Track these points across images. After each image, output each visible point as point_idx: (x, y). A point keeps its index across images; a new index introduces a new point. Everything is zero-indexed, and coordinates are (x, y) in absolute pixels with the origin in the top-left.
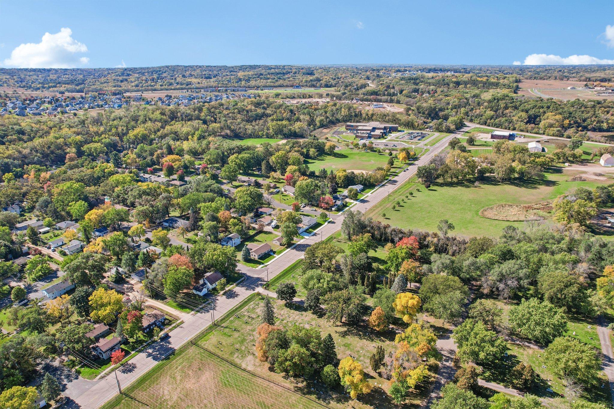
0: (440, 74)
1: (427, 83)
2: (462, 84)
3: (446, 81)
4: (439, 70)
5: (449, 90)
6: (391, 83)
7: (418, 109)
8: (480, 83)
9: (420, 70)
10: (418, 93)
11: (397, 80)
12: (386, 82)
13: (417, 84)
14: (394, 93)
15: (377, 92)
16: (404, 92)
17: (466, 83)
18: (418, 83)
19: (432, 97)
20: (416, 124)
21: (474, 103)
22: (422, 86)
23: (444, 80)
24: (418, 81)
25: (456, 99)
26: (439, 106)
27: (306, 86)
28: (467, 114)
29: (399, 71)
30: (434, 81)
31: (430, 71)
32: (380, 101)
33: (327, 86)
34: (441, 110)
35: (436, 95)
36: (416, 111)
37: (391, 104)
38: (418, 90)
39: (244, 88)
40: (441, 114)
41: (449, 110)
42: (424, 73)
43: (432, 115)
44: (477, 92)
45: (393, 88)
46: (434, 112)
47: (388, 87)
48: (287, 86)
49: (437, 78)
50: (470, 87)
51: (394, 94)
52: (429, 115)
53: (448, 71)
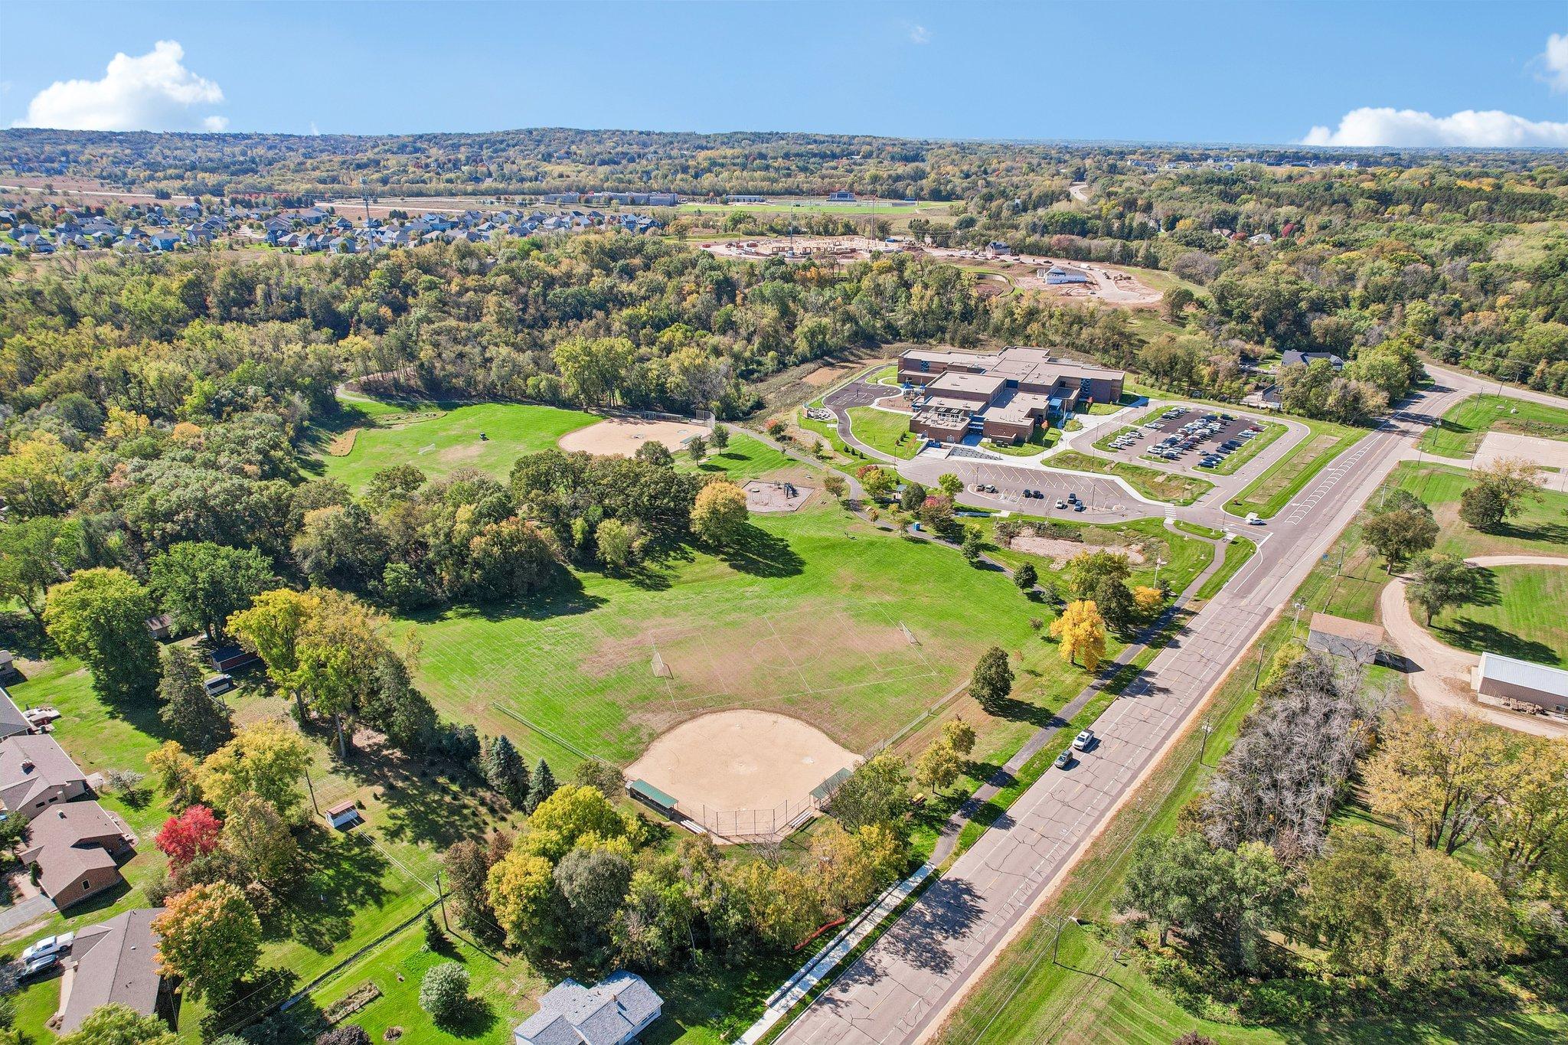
0: (1317, 171)
1: (1269, 195)
2: (1398, 203)
3: (1338, 189)
4: (1311, 159)
5: (1353, 222)
6: (1142, 192)
7: (1221, 299)
8: (1473, 199)
9: (1250, 156)
10: (1233, 231)
11: (1166, 183)
12: (1129, 189)
13: (1232, 198)
14: (1144, 226)
15: (1084, 223)
16: (1181, 225)
17: (1416, 200)
18: (1238, 196)
19: (1284, 247)
20: (1205, 371)
21: (1464, 278)
22: (1250, 206)
23: (1329, 187)
24: (1237, 188)
25: (1383, 263)
26: (1314, 288)
27: (873, 192)
28: (1432, 327)
29: (1184, 157)
30: (1294, 190)
31: (1280, 159)
32: (1084, 255)
33: (937, 195)
34: (1320, 306)
35: (1301, 242)
36: (1213, 305)
37: (1124, 270)
38: (1235, 218)
39: (668, 197)
40: (1319, 324)
41: (1354, 310)
42: (1264, 167)
43: (1281, 328)
44: (1472, 232)
45: (1148, 208)
46: (1290, 314)
47: (1131, 205)
48: (813, 193)
49: (1306, 179)
50: (1431, 213)
51: (1144, 233)
52: (1268, 324)
53: (1338, 160)
